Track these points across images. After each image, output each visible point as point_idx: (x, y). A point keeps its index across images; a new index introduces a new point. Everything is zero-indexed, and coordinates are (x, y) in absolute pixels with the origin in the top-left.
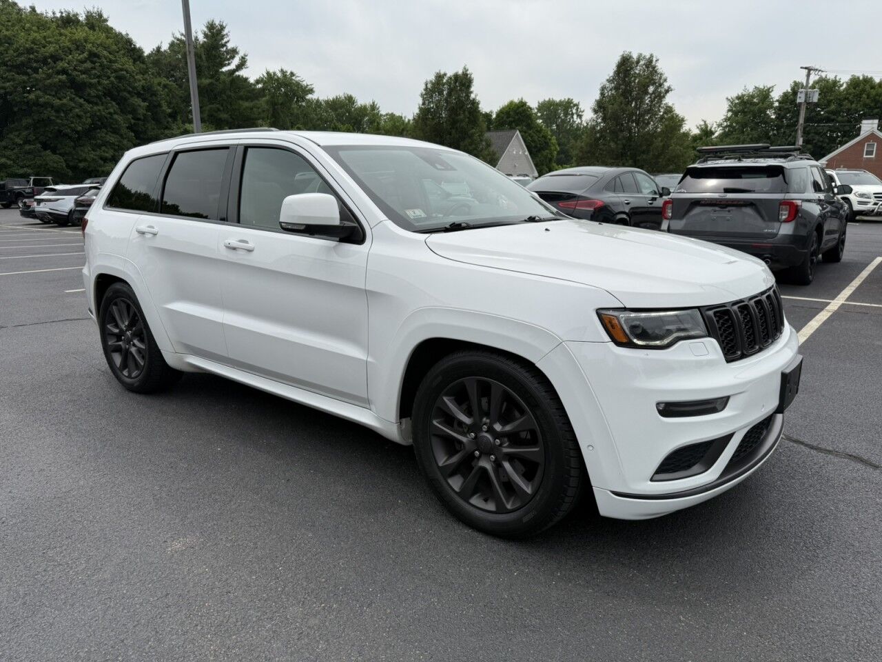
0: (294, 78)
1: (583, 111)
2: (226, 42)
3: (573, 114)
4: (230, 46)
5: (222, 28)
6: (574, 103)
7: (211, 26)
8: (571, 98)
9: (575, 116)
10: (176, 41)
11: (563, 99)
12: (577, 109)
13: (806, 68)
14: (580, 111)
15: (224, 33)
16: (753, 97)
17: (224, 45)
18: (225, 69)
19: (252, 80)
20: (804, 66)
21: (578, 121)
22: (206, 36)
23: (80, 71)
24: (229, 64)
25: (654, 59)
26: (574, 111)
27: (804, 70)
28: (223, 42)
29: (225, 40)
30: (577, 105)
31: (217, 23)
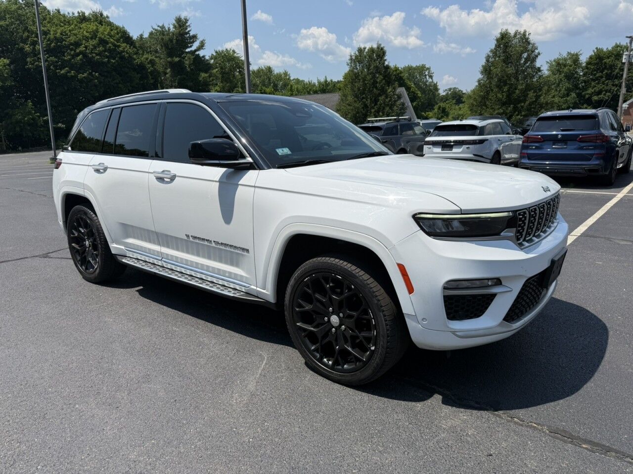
0: (235, 55)
1: (433, 73)
2: (189, 31)
3: (426, 75)
4: (192, 33)
5: (187, 20)
6: (427, 67)
7: (179, 20)
8: (424, 64)
9: (427, 77)
10: (154, 31)
11: (418, 65)
12: (429, 73)
13: (630, 37)
14: (431, 73)
15: (187, 24)
16: (565, 60)
17: (188, 33)
18: (188, 50)
19: (207, 58)
20: (629, 36)
21: (430, 80)
22: (175, 27)
23: (96, 54)
24: (191, 47)
25: (527, 34)
26: (427, 73)
27: (628, 39)
28: (187, 31)
29: (188, 29)
30: (429, 69)
31: (182, 18)
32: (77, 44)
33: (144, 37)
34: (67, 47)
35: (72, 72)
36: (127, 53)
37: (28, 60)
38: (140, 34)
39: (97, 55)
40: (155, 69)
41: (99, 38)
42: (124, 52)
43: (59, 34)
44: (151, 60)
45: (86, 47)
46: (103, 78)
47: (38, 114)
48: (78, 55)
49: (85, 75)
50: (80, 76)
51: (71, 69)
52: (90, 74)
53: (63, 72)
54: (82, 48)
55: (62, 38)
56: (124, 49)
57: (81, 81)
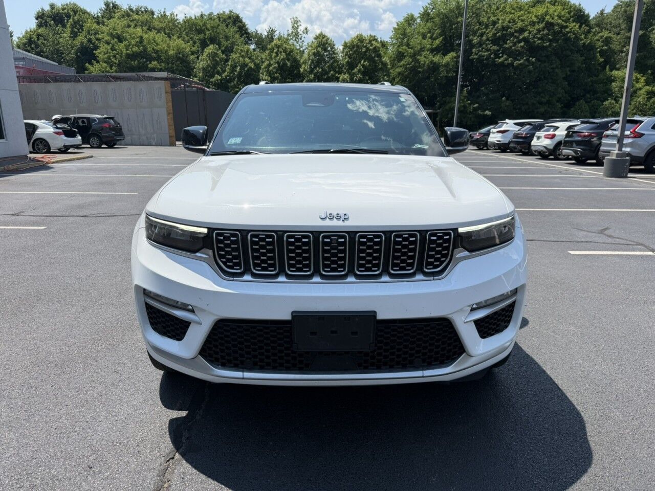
32: (522, 30)
33: (606, 12)
34: (511, 35)
35: (510, 59)
36: (574, 34)
37: (474, 50)
38: (601, 9)
39: (539, 39)
40: (610, 48)
41: (546, 22)
42: (570, 32)
43: (506, 22)
44: (606, 38)
45: (530, 33)
46: (540, 63)
47: (469, 102)
48: (520, 42)
49: (522, 61)
50: (516, 63)
51: (509, 56)
52: (527, 60)
53: (500, 61)
54: (526, 34)
55: (508, 26)
56: (571, 29)
57: (516, 68)
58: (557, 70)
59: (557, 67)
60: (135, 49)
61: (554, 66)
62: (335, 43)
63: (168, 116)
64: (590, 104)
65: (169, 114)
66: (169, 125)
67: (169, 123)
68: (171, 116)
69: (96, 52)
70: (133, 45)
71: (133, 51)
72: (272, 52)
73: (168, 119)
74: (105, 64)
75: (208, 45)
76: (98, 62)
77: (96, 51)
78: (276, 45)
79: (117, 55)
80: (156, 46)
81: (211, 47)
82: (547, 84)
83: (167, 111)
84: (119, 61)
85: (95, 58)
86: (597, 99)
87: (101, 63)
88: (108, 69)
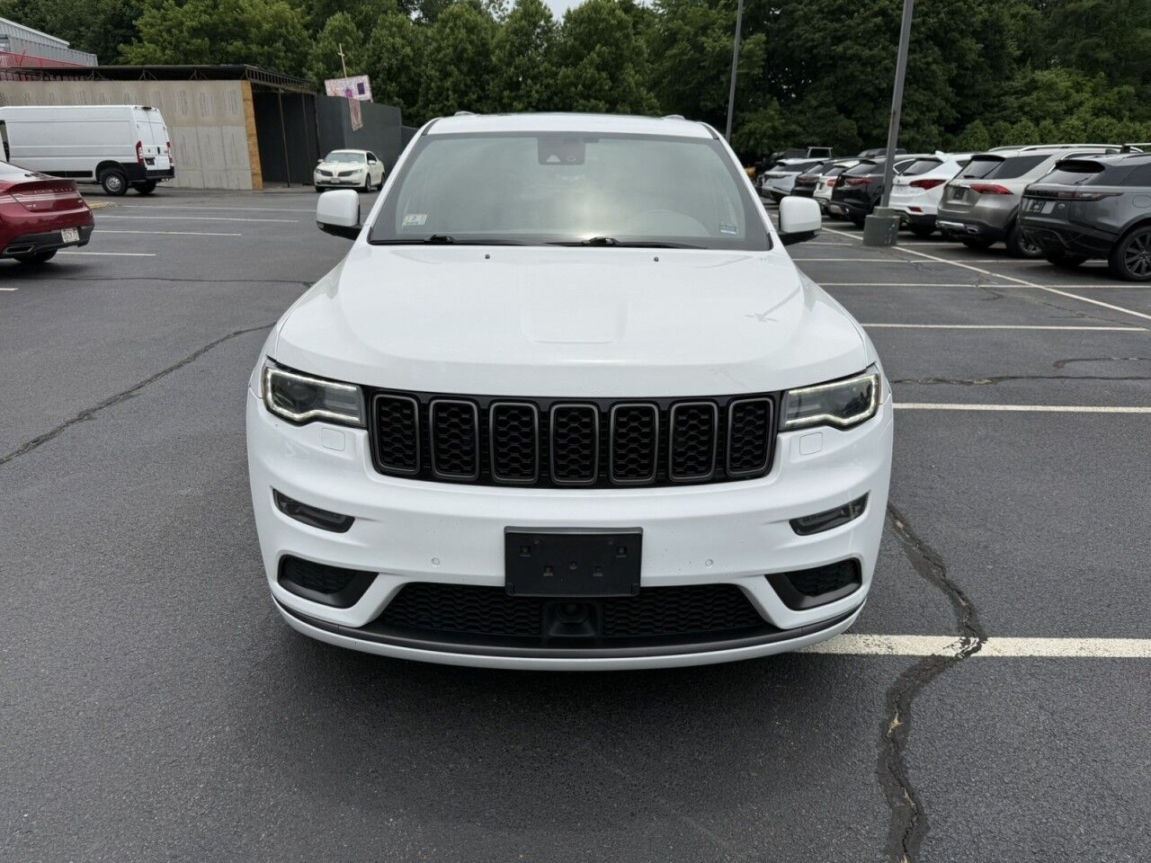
58: (934, 67)
59: (935, 61)
60: (205, 18)
61: (930, 59)
62: (552, 11)
63: (248, 140)
64: (992, 128)
65: (249, 136)
66: (251, 155)
67: (250, 152)
68: (255, 139)
69: (138, 23)
70: (201, 12)
71: (200, 23)
72: (445, 27)
73: (249, 145)
74: (152, 46)
75: (333, 13)
76: (140, 41)
77: (136, 20)
78: (451, 14)
79: (173, 30)
80: (239, 14)
81: (338, 15)
82: (916, 90)
83: (247, 131)
84: (177, 39)
85: (136, 33)
86: (1005, 119)
87: (146, 43)
88: (159, 54)
